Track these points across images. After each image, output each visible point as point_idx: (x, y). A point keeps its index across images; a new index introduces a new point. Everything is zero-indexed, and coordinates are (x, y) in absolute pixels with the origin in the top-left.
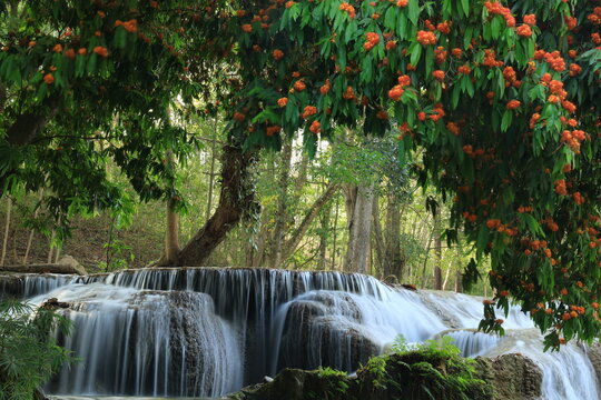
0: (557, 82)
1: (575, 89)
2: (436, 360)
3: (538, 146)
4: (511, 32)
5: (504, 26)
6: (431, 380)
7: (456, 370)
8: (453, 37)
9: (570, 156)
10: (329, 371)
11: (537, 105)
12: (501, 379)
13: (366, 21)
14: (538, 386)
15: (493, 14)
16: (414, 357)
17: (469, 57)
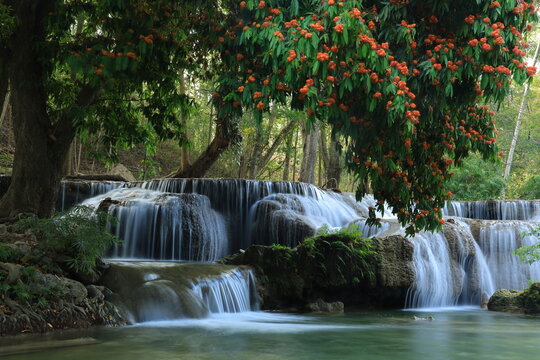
0: (403, 82)
2: (346, 239)
3: (391, 121)
4: (373, 54)
5: (370, 49)
6: (343, 252)
7: (360, 246)
8: (340, 54)
9: (410, 126)
10: (279, 247)
11: (391, 96)
12: (388, 251)
13: (290, 42)
14: (411, 255)
15: (363, 42)
16: (333, 238)
17: (349, 67)
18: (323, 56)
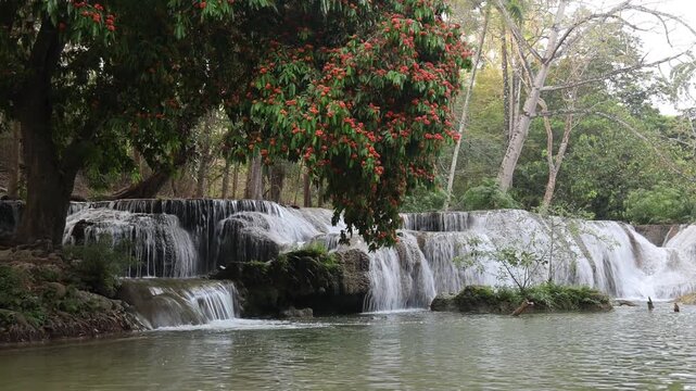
0: (372, 148)
1: (380, 147)
2: (314, 254)
3: (365, 175)
4: (353, 131)
5: (350, 128)
6: (312, 265)
7: (325, 259)
8: (330, 128)
9: (377, 178)
10: (257, 263)
11: (364, 158)
12: (348, 263)
13: (291, 117)
14: (368, 266)
15: (346, 123)
16: (302, 253)
17: (336, 139)
18: (319, 132)
